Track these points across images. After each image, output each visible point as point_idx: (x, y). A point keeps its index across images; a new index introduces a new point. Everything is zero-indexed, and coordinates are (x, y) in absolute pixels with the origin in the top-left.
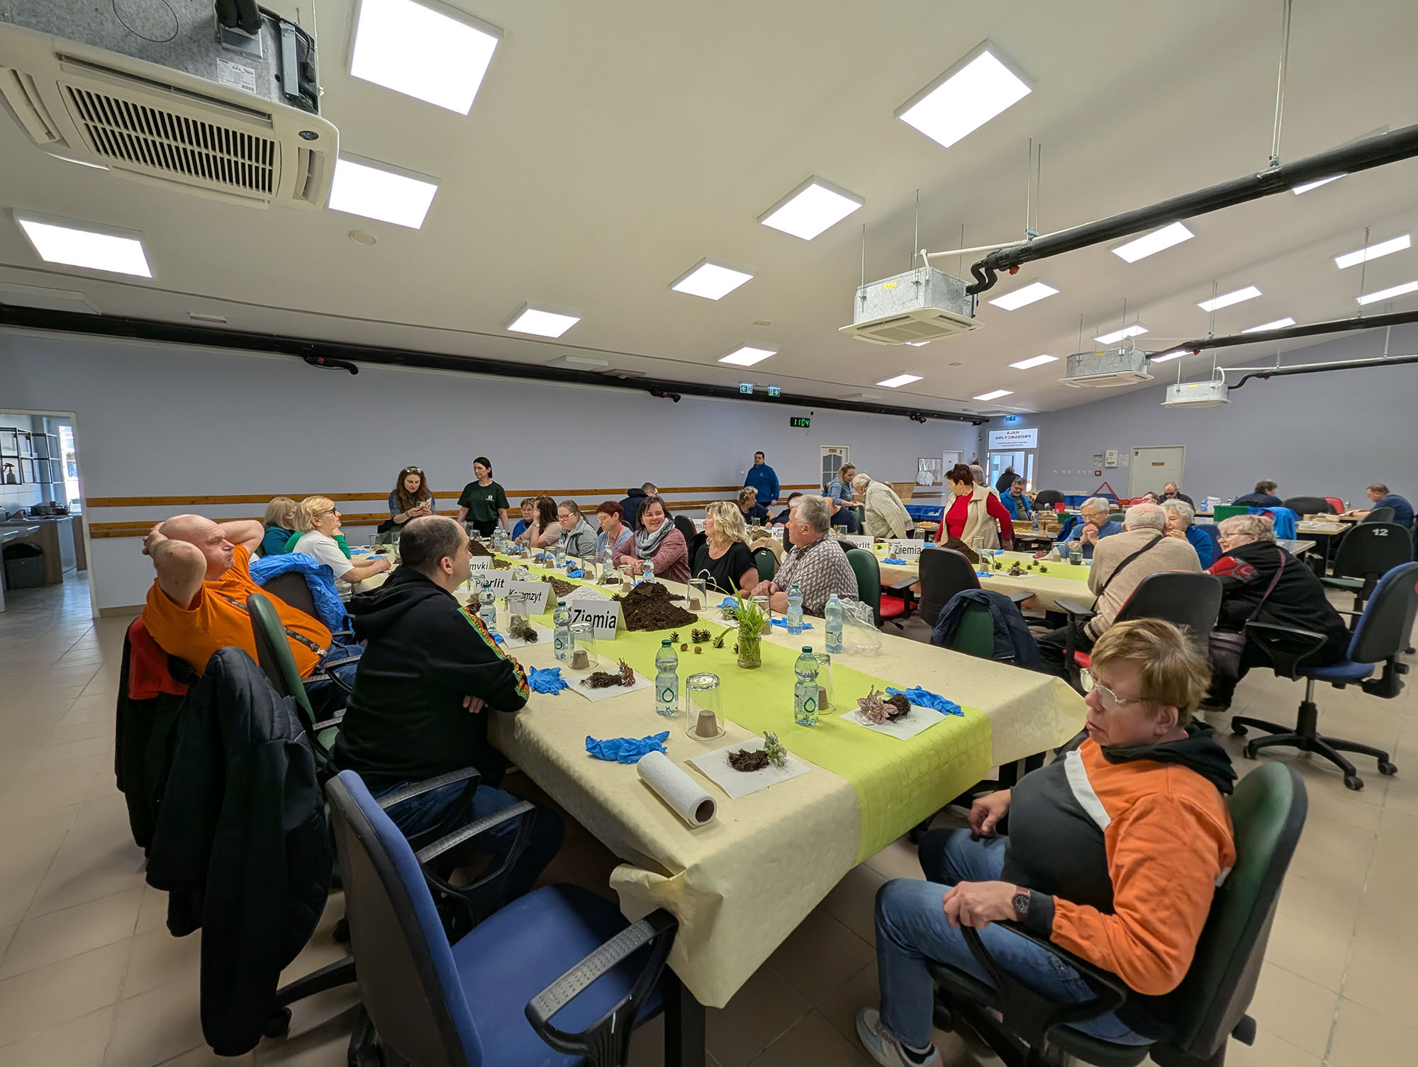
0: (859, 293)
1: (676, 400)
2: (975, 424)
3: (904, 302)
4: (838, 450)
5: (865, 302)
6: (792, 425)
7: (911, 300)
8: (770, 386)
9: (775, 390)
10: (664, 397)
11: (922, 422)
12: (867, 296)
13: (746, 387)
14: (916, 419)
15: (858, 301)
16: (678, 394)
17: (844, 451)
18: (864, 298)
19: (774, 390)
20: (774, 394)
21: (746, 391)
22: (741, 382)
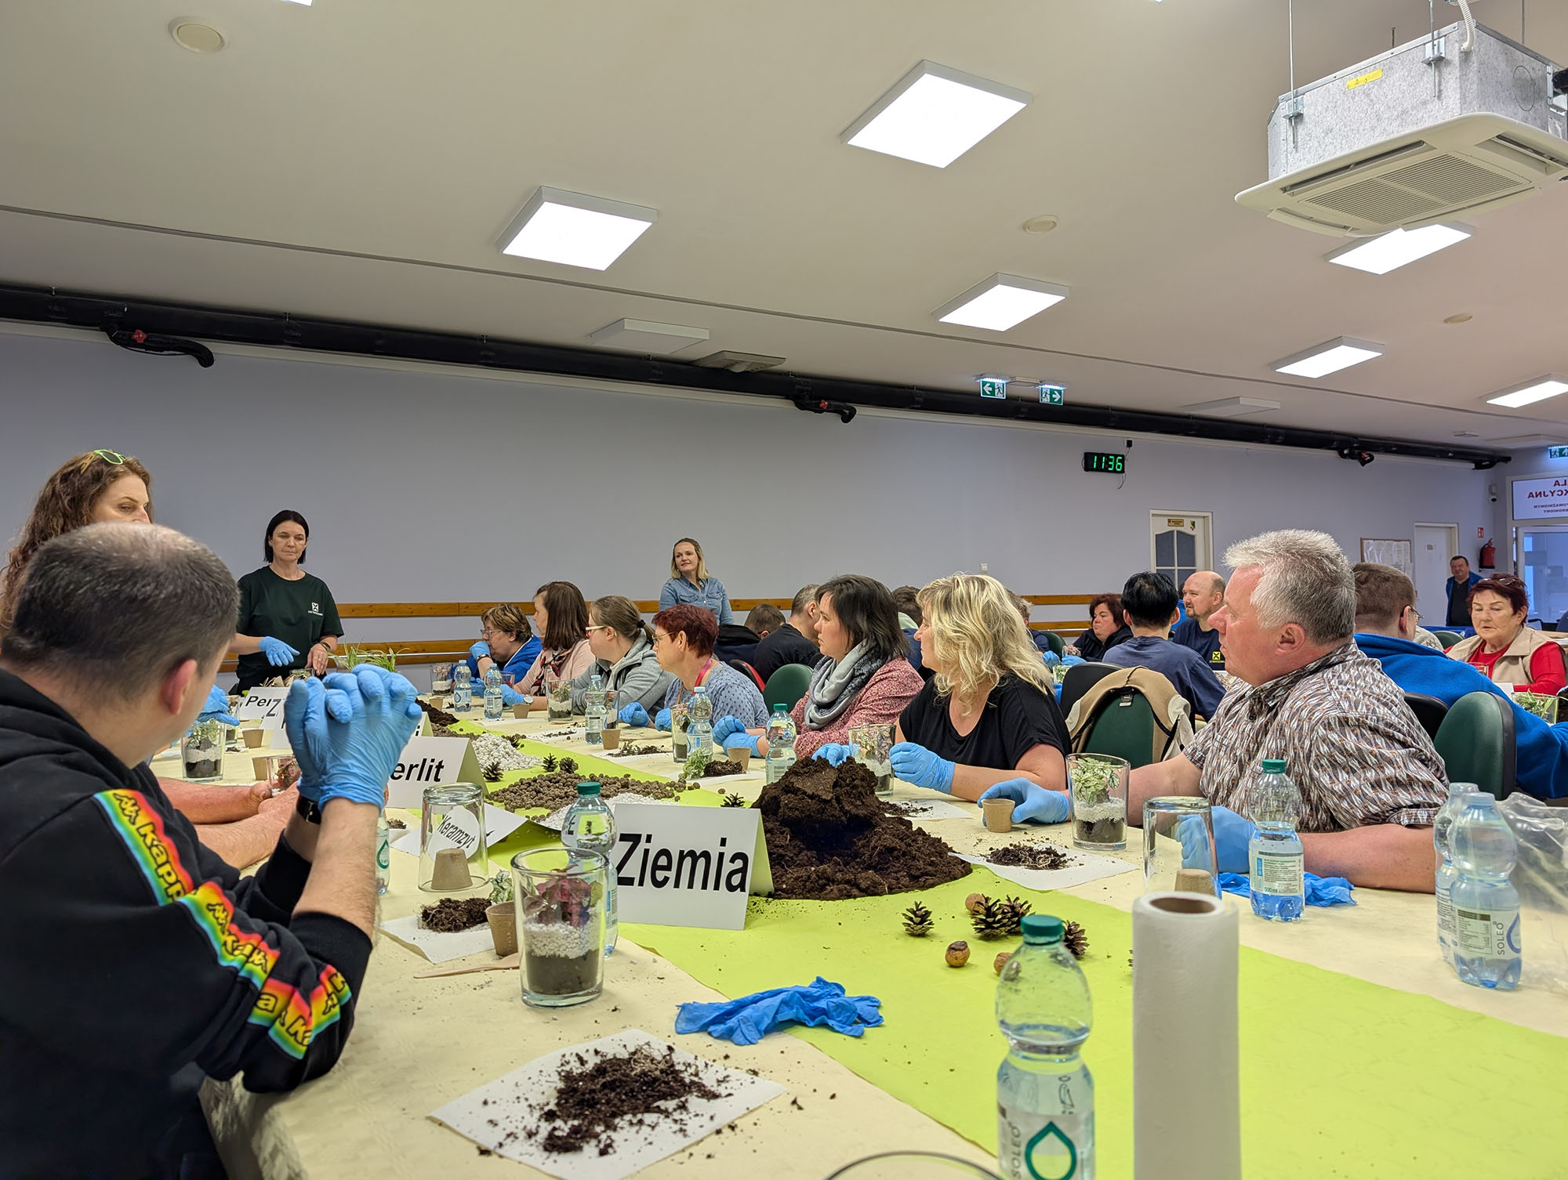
0: (1285, 109)
1: (847, 419)
2: (1479, 466)
3: (1404, 112)
4: (1187, 522)
5: (1300, 128)
6: (1088, 467)
7: (1424, 103)
8: (1042, 382)
9: (1052, 392)
10: (821, 412)
11: (1363, 463)
12: (1305, 111)
13: (992, 385)
14: (1351, 456)
15: (1281, 126)
16: (851, 405)
17: (1199, 523)
18: (1297, 118)
19: (1050, 391)
20: (1052, 399)
21: (992, 392)
22: (982, 376)
